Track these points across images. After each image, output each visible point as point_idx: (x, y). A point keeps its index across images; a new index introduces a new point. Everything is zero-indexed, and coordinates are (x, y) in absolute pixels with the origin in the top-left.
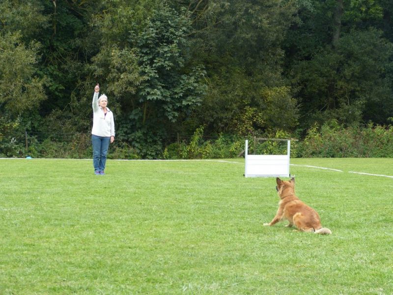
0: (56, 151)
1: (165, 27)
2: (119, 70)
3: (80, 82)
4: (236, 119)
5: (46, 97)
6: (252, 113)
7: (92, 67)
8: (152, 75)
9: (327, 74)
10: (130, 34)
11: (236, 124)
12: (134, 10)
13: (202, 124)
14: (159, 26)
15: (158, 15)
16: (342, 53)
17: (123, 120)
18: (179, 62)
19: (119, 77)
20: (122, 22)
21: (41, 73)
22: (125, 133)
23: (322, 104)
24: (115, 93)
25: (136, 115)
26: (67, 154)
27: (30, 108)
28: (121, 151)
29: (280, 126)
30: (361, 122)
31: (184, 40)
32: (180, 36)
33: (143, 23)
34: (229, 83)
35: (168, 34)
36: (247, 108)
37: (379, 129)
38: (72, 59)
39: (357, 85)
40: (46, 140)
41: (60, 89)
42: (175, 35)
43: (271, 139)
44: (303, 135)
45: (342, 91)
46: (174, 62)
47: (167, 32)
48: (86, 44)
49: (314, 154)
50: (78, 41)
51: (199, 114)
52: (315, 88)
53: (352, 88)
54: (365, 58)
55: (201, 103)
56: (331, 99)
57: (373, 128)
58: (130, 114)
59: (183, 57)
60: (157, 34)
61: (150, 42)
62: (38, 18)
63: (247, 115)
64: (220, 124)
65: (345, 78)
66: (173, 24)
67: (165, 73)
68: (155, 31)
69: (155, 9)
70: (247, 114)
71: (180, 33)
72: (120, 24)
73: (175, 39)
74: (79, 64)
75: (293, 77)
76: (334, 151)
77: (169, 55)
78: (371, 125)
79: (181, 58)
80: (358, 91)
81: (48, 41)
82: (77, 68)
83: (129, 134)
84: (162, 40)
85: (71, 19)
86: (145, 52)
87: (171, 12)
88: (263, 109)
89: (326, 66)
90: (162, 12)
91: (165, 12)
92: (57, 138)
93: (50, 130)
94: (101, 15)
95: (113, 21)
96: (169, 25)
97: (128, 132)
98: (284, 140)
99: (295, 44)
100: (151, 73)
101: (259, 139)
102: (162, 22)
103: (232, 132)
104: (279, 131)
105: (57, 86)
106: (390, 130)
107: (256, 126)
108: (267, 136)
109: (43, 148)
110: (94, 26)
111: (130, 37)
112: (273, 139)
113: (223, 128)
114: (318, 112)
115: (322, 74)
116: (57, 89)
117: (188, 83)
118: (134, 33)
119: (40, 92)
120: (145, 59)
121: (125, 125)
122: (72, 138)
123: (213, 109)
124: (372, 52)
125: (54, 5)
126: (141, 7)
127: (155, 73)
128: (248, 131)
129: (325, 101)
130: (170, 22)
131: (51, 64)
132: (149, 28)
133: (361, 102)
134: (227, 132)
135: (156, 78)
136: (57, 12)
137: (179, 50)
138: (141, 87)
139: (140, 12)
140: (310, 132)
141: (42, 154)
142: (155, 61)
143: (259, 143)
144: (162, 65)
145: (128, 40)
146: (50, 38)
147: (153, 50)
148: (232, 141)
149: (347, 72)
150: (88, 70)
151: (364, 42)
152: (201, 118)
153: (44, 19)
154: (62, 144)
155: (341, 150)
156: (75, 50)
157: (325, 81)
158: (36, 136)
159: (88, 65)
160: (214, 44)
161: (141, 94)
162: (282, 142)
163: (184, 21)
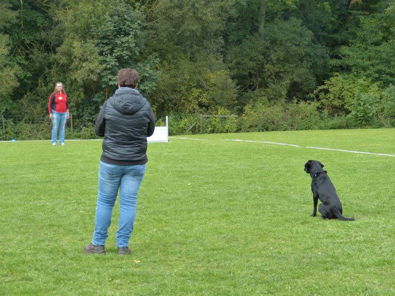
0: (30, 132)
1: (122, 21)
2: (80, 59)
3: (47, 70)
4: (184, 99)
5: (18, 84)
6: (198, 94)
7: (57, 56)
8: (113, 63)
9: (256, 59)
10: (91, 28)
11: (184, 104)
12: (93, 6)
13: (155, 104)
14: (117, 20)
15: (115, 10)
16: (268, 40)
17: (87, 103)
18: (136, 52)
19: (82, 66)
20: (83, 17)
21: (12, 63)
22: (89, 114)
23: (252, 84)
24: (78, 80)
25: (98, 97)
26: (40, 133)
27: (4, 94)
28: (87, 130)
29: (221, 104)
30: (286, 99)
31: (139, 32)
32: (136, 29)
33: (102, 18)
34: (177, 68)
35: (125, 27)
36: (194, 89)
37: (302, 104)
38: (39, 50)
39: (281, 67)
40: (21, 123)
41: (28, 77)
42: (131, 28)
43: (214, 116)
44: (241, 112)
45: (269, 73)
46: (131, 51)
47: (124, 25)
48: (51, 36)
49: (252, 128)
50: (43, 35)
51: (152, 96)
52: (245, 71)
53: (278, 70)
54: (289, 44)
55: (155, 87)
56: (259, 79)
57: (297, 103)
58: (93, 98)
59: (139, 47)
60: (115, 27)
61: (109, 34)
62: (7, 13)
63: (193, 96)
64: (170, 104)
65: (271, 61)
66: (129, 19)
67: (124, 61)
68: (113, 25)
69: (112, 5)
70: (193, 94)
71: (136, 26)
72: (81, 19)
73: (131, 31)
74: (45, 54)
75: (231, 62)
76: (268, 125)
77: (126, 45)
78: (295, 101)
79: (137, 47)
80: (282, 72)
81: (16, 34)
82: (45, 58)
83: (94, 115)
84: (120, 32)
85: (34, 14)
86: (104, 42)
87: (127, 8)
88: (207, 90)
89: (255, 52)
90: (118, 8)
91: (122, 8)
92: (30, 120)
93: (23, 113)
94: (64, 11)
95: (75, 16)
96: (125, 19)
97: (92, 113)
98: (225, 116)
99: (228, 33)
100: (111, 62)
101: (205, 116)
102: (119, 16)
103: (181, 111)
104: (221, 108)
105: (26, 74)
106: (312, 105)
107: (201, 105)
108: (210, 114)
109: (18, 130)
110: (58, 21)
111: (92, 30)
112: (216, 116)
113: (172, 108)
114: (249, 91)
115: (251, 58)
116: (25, 77)
117: (145, 70)
118: (95, 27)
119: (13, 80)
120: (106, 48)
121: (89, 108)
122: (43, 120)
123: (164, 91)
124: (294, 39)
125: (21, 3)
126: (100, 4)
127: (115, 61)
128: (194, 109)
129: (255, 82)
130: (126, 17)
131: (19, 55)
132: (108, 22)
133: (286, 82)
134: (177, 111)
135: (117, 66)
136: (23, 9)
137: (136, 41)
138: (104, 74)
139: (99, 8)
140: (247, 108)
141: (17, 135)
142: (115, 51)
143: (205, 119)
144: (121, 55)
145: (90, 33)
146: (17, 31)
147: (112, 41)
148: (181, 119)
149: (274, 57)
150: (53, 59)
151: (287, 30)
152: (153, 99)
153: (13, 14)
154: (35, 125)
155: (274, 123)
156: (41, 42)
157: (255, 65)
158: (12, 119)
159: (53, 55)
160: (164, 35)
161: (104, 80)
162: (223, 118)
163: (139, 15)
